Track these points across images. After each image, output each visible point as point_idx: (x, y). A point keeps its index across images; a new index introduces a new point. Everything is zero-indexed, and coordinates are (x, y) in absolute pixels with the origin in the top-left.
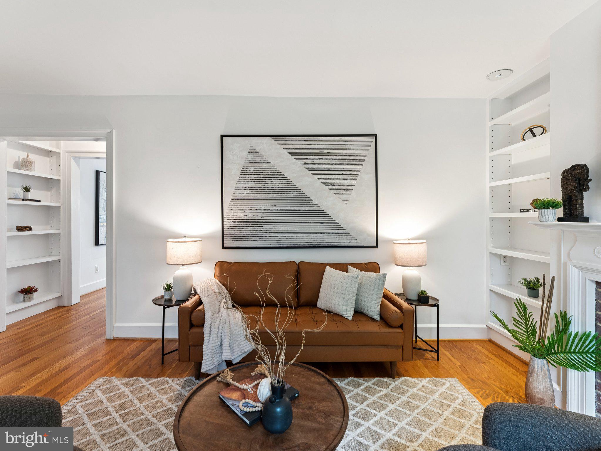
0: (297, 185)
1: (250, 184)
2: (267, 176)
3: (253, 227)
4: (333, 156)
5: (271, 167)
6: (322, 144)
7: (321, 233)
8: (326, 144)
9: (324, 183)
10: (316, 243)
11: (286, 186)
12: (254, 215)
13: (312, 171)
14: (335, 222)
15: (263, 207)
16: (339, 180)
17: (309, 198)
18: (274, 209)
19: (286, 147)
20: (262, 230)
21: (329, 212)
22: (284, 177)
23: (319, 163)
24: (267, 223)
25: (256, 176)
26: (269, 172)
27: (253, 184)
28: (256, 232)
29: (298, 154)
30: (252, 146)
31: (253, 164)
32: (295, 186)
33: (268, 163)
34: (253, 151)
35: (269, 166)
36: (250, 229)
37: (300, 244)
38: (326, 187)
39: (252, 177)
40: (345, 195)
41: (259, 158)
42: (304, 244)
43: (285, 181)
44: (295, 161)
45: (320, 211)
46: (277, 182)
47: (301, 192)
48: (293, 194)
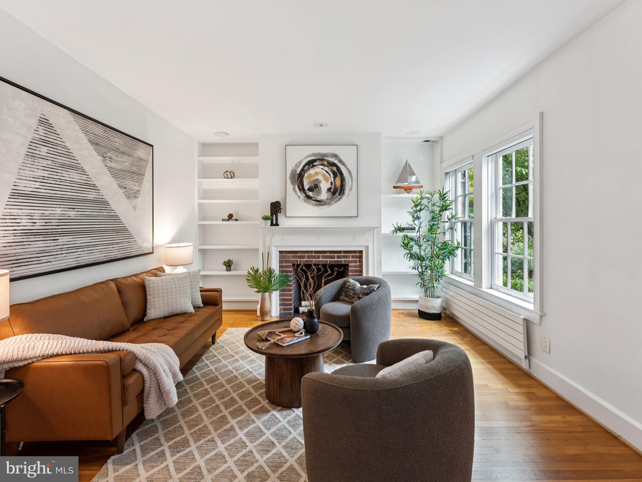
0: (97, 184)
1: (41, 173)
2: (63, 166)
3: (46, 242)
4: (126, 157)
5: (68, 154)
6: (118, 141)
7: (117, 244)
8: (121, 142)
9: (120, 186)
10: (113, 255)
11: (86, 184)
12: (46, 223)
13: (110, 169)
14: (127, 230)
15: (58, 211)
16: (130, 185)
17: (107, 202)
18: (72, 214)
19: (86, 133)
20: (57, 245)
21: (123, 220)
22: (83, 172)
23: (116, 161)
24: (63, 234)
25: (50, 163)
26: (66, 161)
27: (46, 174)
28: (49, 248)
29: (97, 144)
30: (44, 113)
31: (45, 142)
32: (94, 185)
33: (65, 147)
34: (44, 122)
35: (67, 152)
36: (41, 244)
37: (99, 260)
38: (121, 191)
39: (45, 163)
40: (134, 201)
41: (53, 136)
42: (103, 259)
43: (84, 177)
44: (94, 152)
45: (116, 218)
46: (75, 176)
47: (100, 194)
48: (92, 196)
